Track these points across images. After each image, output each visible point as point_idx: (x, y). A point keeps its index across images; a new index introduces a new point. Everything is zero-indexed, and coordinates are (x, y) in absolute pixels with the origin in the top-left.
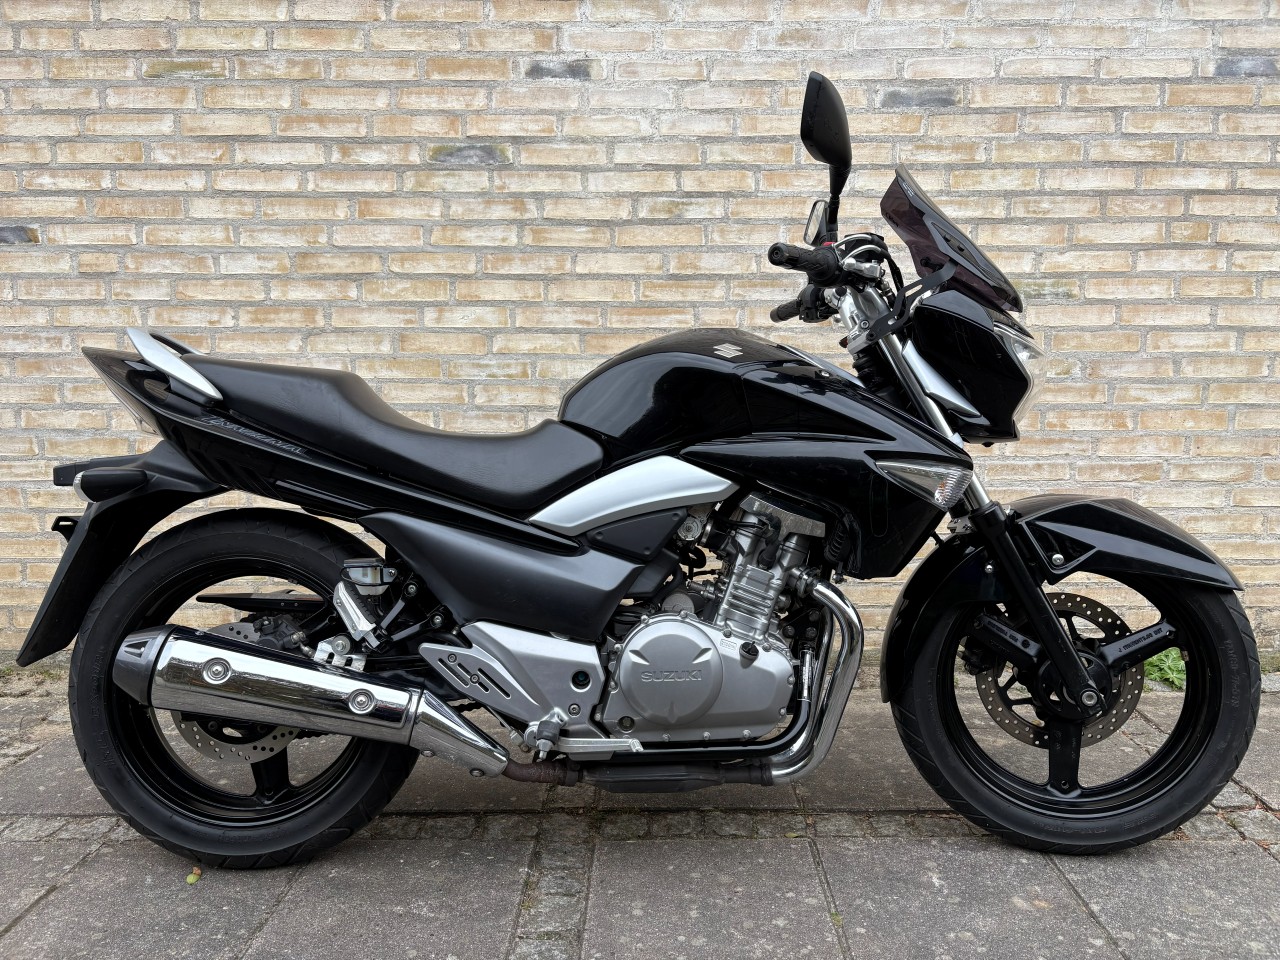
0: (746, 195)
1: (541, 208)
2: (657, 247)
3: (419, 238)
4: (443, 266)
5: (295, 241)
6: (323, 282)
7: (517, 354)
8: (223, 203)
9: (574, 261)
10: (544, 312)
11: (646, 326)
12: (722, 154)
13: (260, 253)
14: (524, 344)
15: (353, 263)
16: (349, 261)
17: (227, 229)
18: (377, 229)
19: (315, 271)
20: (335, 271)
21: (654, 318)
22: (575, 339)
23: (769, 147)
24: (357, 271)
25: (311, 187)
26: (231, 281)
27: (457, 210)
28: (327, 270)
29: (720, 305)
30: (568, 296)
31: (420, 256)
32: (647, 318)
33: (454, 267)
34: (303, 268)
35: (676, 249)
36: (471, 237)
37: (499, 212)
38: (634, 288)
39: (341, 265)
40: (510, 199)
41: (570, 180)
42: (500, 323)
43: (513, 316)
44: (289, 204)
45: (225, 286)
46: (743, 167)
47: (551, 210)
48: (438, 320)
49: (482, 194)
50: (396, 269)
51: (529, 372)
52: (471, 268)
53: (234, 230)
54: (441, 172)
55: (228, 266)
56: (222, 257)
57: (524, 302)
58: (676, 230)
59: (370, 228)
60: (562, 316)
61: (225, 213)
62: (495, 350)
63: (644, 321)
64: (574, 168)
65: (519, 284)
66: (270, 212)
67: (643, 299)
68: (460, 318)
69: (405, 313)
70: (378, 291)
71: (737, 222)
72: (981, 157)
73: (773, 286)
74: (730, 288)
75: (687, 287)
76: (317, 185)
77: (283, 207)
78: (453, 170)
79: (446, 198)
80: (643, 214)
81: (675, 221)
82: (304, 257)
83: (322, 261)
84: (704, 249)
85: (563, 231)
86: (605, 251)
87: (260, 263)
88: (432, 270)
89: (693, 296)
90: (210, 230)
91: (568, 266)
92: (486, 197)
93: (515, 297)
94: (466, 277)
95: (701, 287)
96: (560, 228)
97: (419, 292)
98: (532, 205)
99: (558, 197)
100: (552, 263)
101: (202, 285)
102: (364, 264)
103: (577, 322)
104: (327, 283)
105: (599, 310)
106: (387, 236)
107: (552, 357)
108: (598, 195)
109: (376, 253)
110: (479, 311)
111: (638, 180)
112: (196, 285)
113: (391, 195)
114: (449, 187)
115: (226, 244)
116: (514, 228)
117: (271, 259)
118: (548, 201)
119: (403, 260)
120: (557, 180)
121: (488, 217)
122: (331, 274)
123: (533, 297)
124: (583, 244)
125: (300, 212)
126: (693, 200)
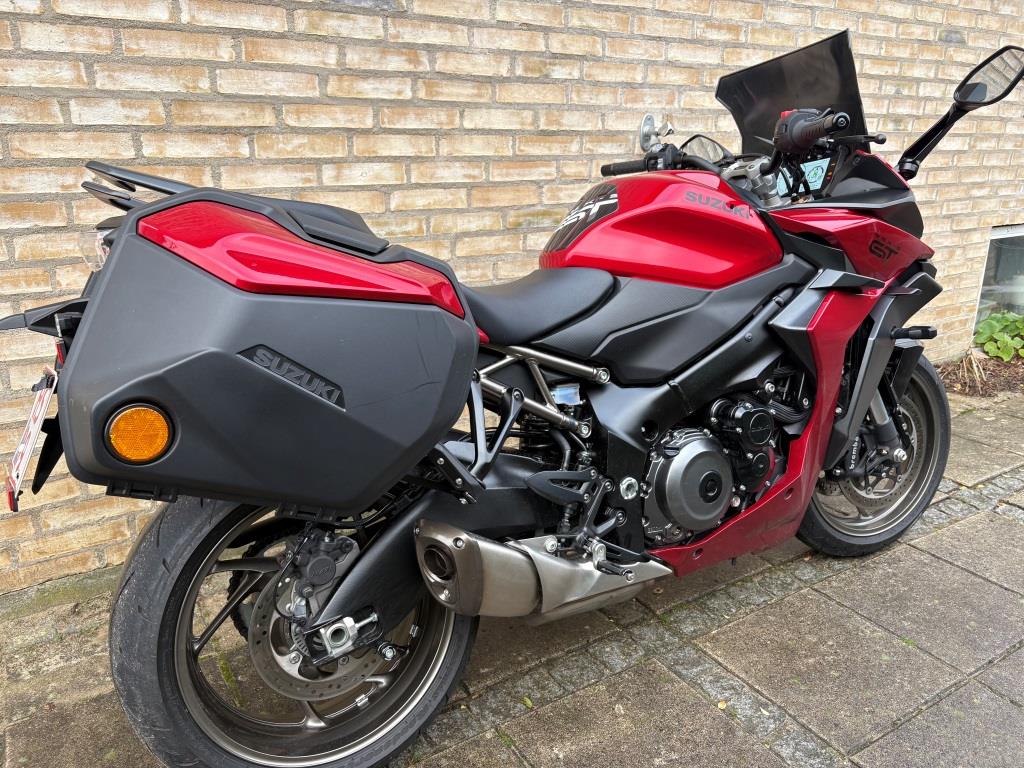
0: (596, 59)
1: (432, 61)
2: (530, 104)
3: (315, 88)
4: (340, 118)
5: (168, 84)
6: (209, 137)
7: (413, 211)
8: (69, 33)
9: (462, 115)
10: (437, 167)
11: (520, 179)
12: (580, 19)
13: (127, 97)
14: (420, 200)
15: (243, 114)
16: (239, 111)
17: (77, 67)
18: (270, 75)
19: (198, 123)
20: (222, 123)
21: (527, 171)
22: (463, 193)
23: (612, 15)
24: (248, 124)
25: (185, 18)
26: (87, 135)
27: (353, 58)
28: (212, 123)
29: (575, 158)
30: (457, 151)
31: (316, 108)
32: (521, 171)
33: (352, 121)
34: (182, 120)
35: (544, 106)
36: (369, 89)
37: (395, 63)
38: (511, 143)
39: (228, 116)
40: (404, 50)
41: (459, 33)
42: (397, 179)
43: (408, 172)
44: (158, 38)
45: (80, 139)
46: (594, 33)
47: (443, 64)
48: (337, 178)
49: (376, 43)
50: (291, 121)
51: (425, 227)
52: (369, 123)
53: (86, 68)
54: (335, 14)
55: (81, 114)
56: (72, 102)
57: (419, 157)
58: (544, 89)
59: (260, 74)
60: (452, 170)
61: (72, 45)
62: (393, 207)
63: (519, 174)
64: (462, 22)
65: (413, 139)
66: (135, 47)
67: (518, 153)
68: (359, 175)
69: (303, 172)
70: (272, 147)
71: (590, 83)
72: (742, 39)
73: (612, 142)
74: (582, 144)
75: (552, 142)
76: (193, 17)
77: (150, 42)
78: (346, 12)
79: (342, 43)
80: (519, 72)
81: (545, 80)
82: (182, 106)
83: (206, 110)
84: (566, 107)
85: (452, 85)
86: (488, 106)
87: (126, 111)
88: (330, 124)
89: (556, 150)
90: (52, 67)
91: (457, 120)
92: (382, 46)
93: (410, 152)
94: (366, 132)
95: (562, 142)
96: (450, 83)
97: (317, 148)
98: (425, 59)
99: (448, 50)
100: (443, 117)
101: (47, 139)
102: (256, 116)
103: (465, 176)
104: (213, 138)
105: (484, 164)
106: (281, 85)
107: (445, 211)
108: (482, 52)
109: (268, 103)
110: (377, 167)
111: (515, 38)
112: (39, 139)
113: (282, 36)
114: (345, 33)
115: (76, 86)
116: (409, 81)
117: (140, 107)
118: (438, 55)
119: (298, 113)
120: (447, 33)
121: (384, 68)
122: (219, 128)
123: (427, 152)
124: (469, 100)
125: (173, 48)
126: (557, 61)
